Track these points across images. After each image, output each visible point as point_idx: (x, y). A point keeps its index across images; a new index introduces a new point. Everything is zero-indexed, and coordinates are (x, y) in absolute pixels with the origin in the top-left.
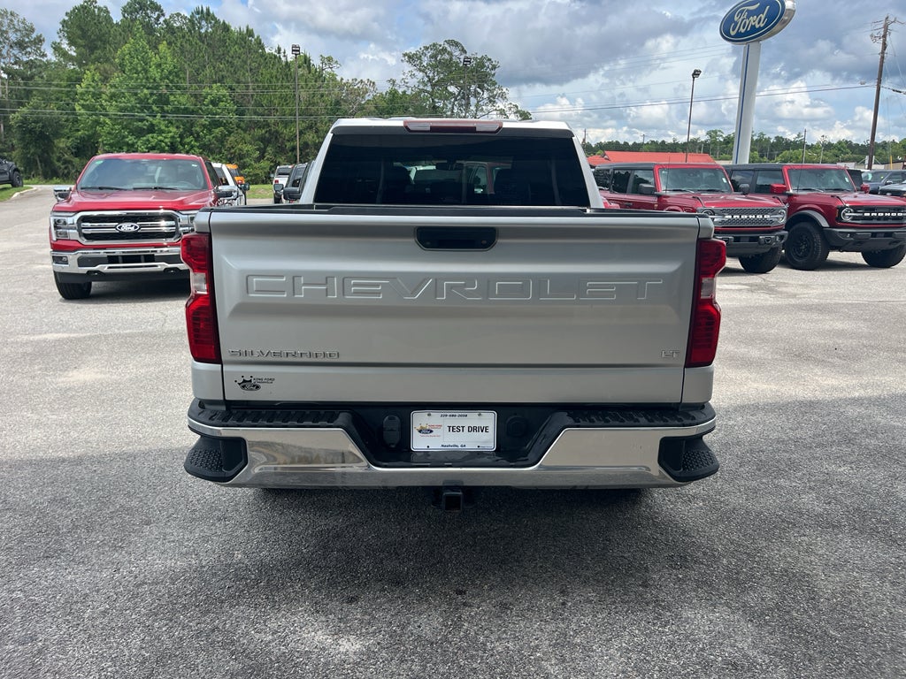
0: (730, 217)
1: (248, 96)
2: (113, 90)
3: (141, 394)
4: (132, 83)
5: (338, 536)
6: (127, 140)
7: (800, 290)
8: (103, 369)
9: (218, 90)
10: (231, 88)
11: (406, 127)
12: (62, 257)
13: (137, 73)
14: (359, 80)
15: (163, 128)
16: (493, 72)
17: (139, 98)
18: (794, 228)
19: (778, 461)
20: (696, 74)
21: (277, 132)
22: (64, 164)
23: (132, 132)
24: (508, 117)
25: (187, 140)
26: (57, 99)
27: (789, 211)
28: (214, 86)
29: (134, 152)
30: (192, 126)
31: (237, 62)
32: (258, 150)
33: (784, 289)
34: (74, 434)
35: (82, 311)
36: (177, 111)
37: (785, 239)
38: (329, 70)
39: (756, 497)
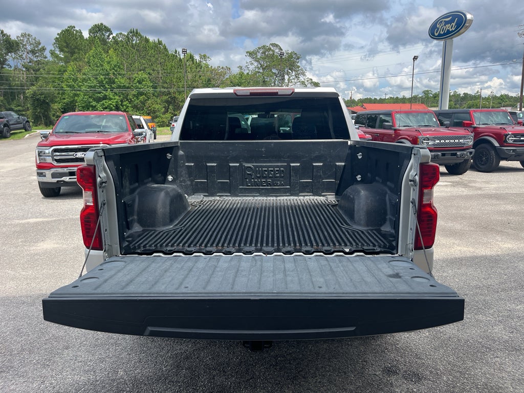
0: (439, 141)
1: (158, 77)
2: (84, 77)
3: (78, 257)
4: (95, 72)
5: (187, 358)
6: (91, 104)
7: (483, 185)
8: (59, 241)
9: (142, 75)
10: (149, 73)
11: (235, 93)
12: (42, 173)
13: (97, 67)
14: (221, 67)
15: (111, 97)
16: (298, 61)
17: (98, 81)
18: (478, 147)
19: (477, 302)
20: (415, 58)
21: (175, 97)
22: (57, 117)
23: (95, 100)
24: (306, 86)
25: (125, 103)
26: (53, 82)
27: (475, 137)
28: (140, 73)
29: (95, 110)
30: (128, 95)
31: (153, 59)
32: (164, 107)
33: (474, 185)
34: (33, 285)
35: (53, 204)
36: (119, 87)
37: (473, 154)
38: (205, 62)
39: (464, 328)
